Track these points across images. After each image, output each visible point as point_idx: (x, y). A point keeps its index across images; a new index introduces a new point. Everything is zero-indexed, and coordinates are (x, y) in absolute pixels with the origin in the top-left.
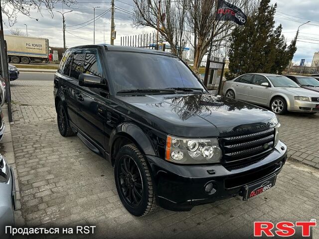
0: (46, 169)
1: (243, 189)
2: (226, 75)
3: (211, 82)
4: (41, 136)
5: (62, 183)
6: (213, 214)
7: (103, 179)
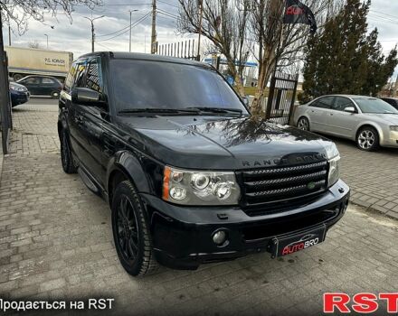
0: (33, 212)
1: (271, 242)
2: (300, 98)
3: (277, 107)
4: (38, 172)
5: (49, 231)
6: (240, 278)
7: (103, 227)
